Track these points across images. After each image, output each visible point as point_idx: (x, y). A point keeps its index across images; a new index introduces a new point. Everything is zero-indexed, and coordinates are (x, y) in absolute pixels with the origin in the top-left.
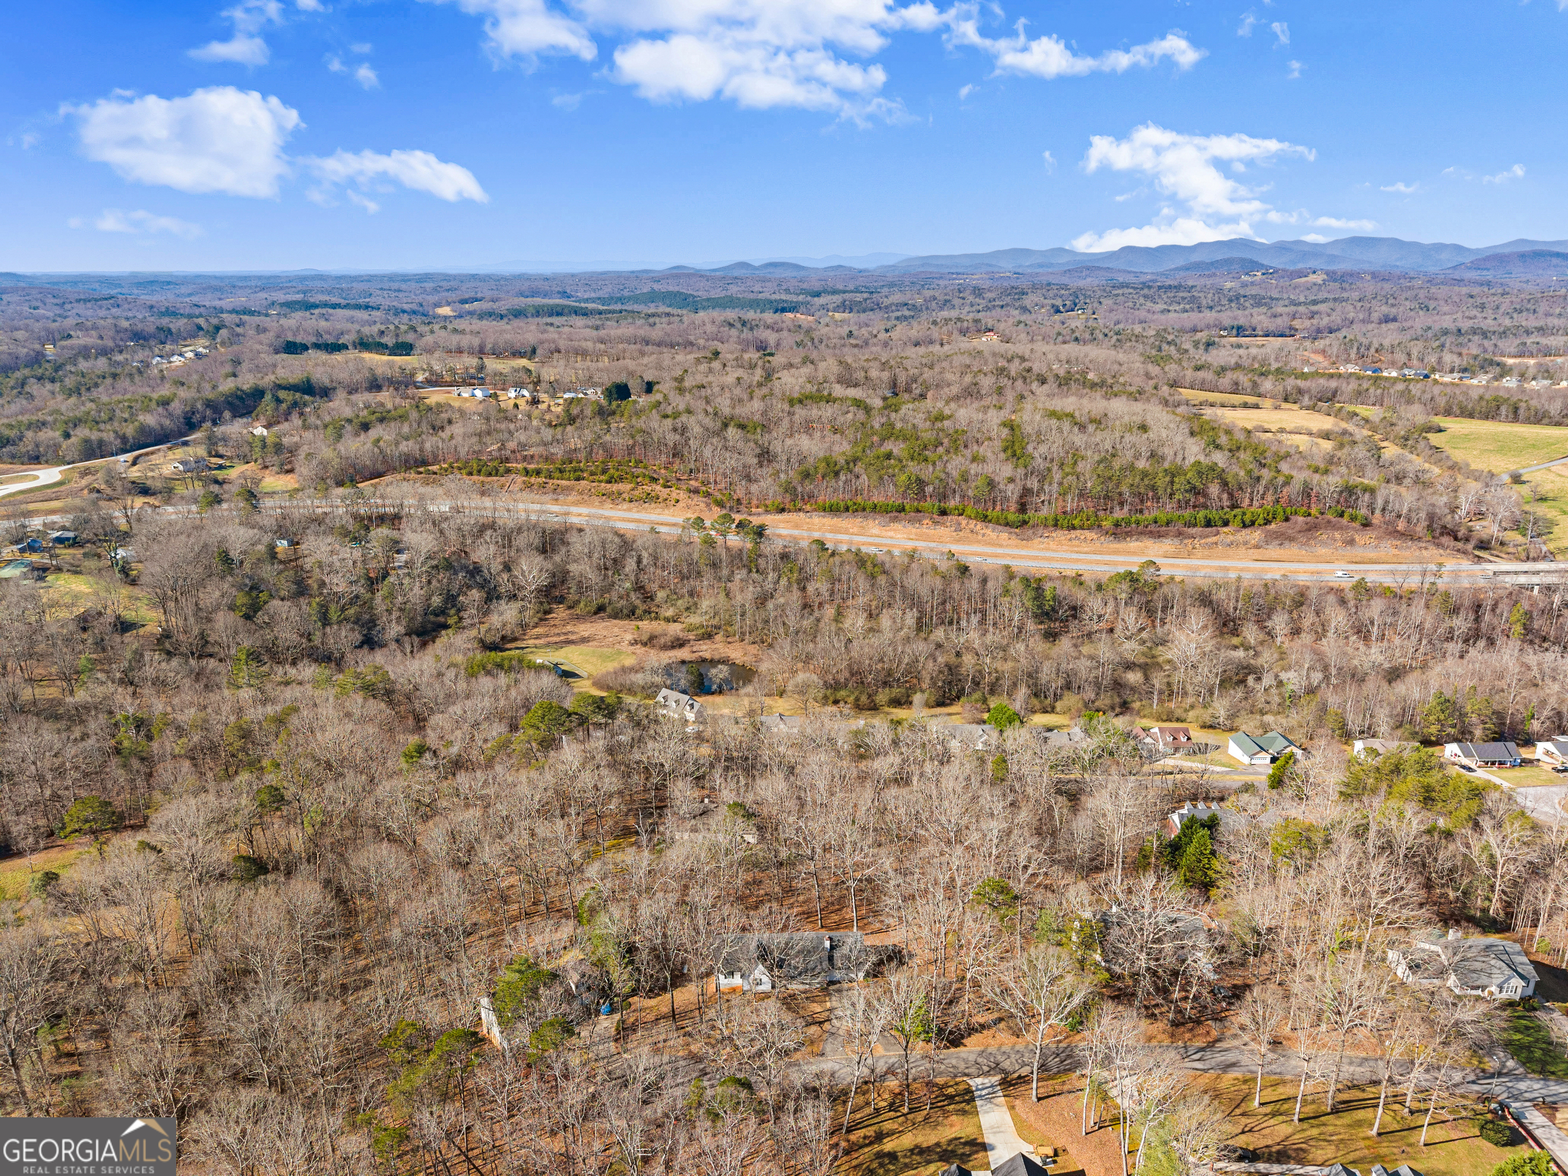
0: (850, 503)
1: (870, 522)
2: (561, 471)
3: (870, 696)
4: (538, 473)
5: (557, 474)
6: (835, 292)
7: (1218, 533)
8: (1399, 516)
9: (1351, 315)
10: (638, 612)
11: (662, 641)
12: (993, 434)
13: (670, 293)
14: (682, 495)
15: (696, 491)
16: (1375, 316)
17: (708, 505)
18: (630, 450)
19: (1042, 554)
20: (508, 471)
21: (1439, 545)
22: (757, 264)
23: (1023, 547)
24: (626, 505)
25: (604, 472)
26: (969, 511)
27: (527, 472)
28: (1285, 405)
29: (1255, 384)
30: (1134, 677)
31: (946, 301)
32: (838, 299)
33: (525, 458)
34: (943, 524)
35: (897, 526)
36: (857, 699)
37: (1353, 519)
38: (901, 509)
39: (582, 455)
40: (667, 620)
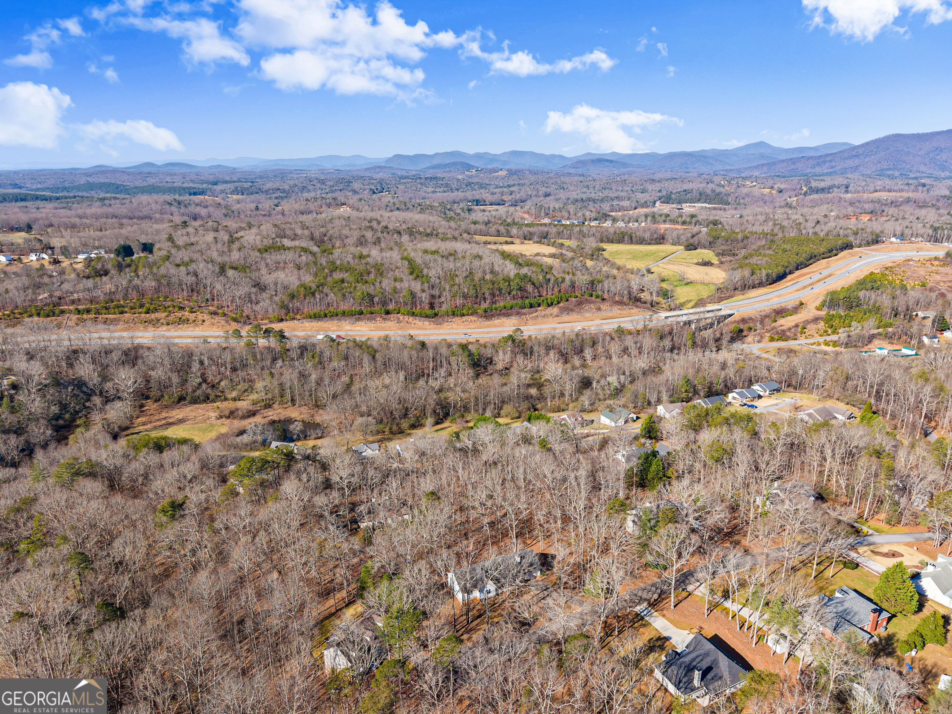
0: (327, 312)
1: (343, 322)
2: (106, 308)
3: (398, 425)
4: (88, 311)
5: (104, 311)
6: (226, 182)
7: (537, 311)
8: (615, 294)
9: (530, 193)
10: (211, 397)
11: (240, 413)
12: (399, 264)
13: (104, 184)
14: (206, 317)
15: (215, 313)
16: (541, 193)
17: (227, 322)
18: (157, 290)
19: (451, 331)
20: (62, 312)
21: (637, 307)
22: (159, 164)
23: (439, 329)
24: (165, 328)
25: (142, 306)
26: (402, 310)
27: (79, 312)
28: (526, 242)
29: (508, 231)
30: (533, 391)
31: (304, 187)
32: (231, 186)
33: (73, 302)
34: (389, 319)
35: (360, 323)
36: (390, 429)
37: (597, 297)
38: (361, 313)
39: (120, 296)
40: (234, 399)
